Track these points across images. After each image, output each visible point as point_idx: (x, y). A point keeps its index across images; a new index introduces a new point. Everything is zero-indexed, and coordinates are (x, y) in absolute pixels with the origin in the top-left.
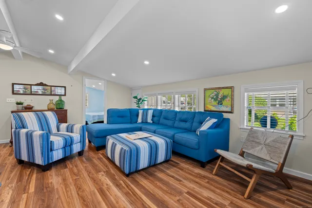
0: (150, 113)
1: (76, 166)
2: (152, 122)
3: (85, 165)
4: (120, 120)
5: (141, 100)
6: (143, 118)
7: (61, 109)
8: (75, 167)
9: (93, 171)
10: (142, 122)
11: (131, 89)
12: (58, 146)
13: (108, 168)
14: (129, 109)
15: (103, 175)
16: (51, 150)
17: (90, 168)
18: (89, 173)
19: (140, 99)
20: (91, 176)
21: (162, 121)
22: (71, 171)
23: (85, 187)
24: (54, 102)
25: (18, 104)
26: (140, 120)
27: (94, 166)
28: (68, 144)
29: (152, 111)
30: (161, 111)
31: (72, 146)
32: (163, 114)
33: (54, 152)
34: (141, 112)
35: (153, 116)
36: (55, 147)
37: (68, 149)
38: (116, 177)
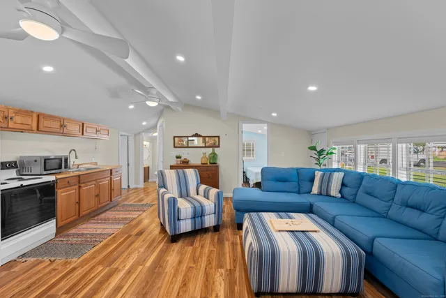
0: (337, 178)
1: (202, 247)
2: (339, 195)
3: (212, 248)
4: (280, 185)
5: (325, 153)
6: (321, 187)
7: (215, 163)
8: (200, 248)
9: (214, 263)
10: (320, 194)
11: (311, 133)
12: (185, 215)
13: (235, 267)
14: (297, 169)
15: (221, 275)
16: (179, 219)
17: (214, 256)
18: (209, 262)
19: (322, 150)
20: (208, 269)
21: (362, 197)
22: (194, 251)
23: (191, 286)
24: (207, 155)
25: (177, 157)
26: (315, 190)
27: (221, 254)
28: (198, 214)
29: (342, 174)
30: (361, 177)
31: (203, 218)
32: (363, 183)
33: (181, 221)
34: (318, 175)
35: (343, 185)
36: (182, 217)
37: (198, 220)
38: (236, 288)
